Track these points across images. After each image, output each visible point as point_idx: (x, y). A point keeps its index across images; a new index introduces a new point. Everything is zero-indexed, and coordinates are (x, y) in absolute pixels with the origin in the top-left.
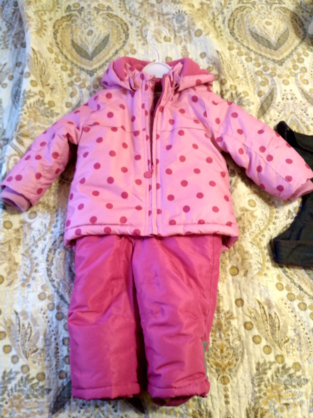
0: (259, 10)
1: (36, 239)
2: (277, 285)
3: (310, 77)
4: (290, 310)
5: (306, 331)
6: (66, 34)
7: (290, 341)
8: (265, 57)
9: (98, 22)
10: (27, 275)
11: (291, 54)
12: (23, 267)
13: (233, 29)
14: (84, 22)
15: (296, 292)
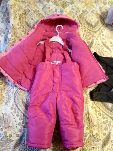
0: (89, 14)
1: (11, 88)
2: (91, 107)
3: (105, 37)
4: (96, 115)
5: (101, 123)
6: (24, 19)
7: (95, 126)
8: (90, 30)
9: (35, 16)
10: (7, 101)
11: (99, 29)
12: (6, 98)
13: (80, 20)
14: (30, 15)
15: (98, 109)
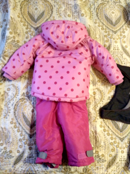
0: (110, 5)
2: (100, 126)
3: (126, 40)
4: (104, 135)
5: (108, 143)
6: (26, 8)
8: (109, 29)
9: (40, 4)
10: (6, 114)
11: (120, 29)
13: (98, 13)
14: (34, 3)
15: (107, 128)
